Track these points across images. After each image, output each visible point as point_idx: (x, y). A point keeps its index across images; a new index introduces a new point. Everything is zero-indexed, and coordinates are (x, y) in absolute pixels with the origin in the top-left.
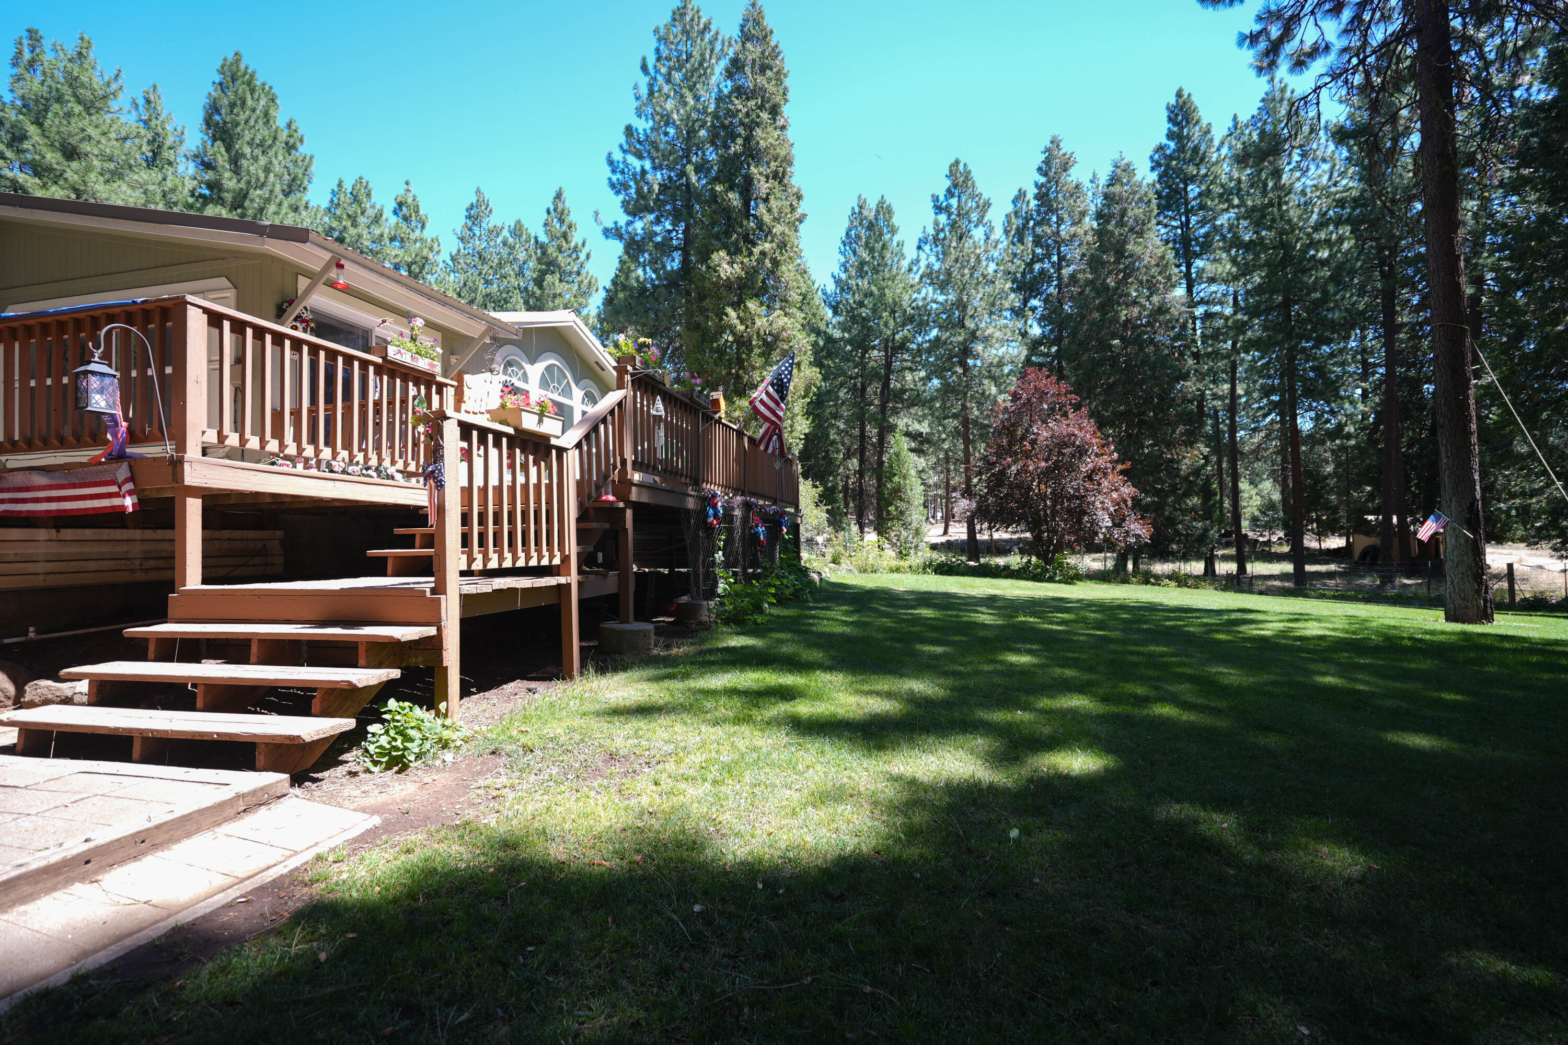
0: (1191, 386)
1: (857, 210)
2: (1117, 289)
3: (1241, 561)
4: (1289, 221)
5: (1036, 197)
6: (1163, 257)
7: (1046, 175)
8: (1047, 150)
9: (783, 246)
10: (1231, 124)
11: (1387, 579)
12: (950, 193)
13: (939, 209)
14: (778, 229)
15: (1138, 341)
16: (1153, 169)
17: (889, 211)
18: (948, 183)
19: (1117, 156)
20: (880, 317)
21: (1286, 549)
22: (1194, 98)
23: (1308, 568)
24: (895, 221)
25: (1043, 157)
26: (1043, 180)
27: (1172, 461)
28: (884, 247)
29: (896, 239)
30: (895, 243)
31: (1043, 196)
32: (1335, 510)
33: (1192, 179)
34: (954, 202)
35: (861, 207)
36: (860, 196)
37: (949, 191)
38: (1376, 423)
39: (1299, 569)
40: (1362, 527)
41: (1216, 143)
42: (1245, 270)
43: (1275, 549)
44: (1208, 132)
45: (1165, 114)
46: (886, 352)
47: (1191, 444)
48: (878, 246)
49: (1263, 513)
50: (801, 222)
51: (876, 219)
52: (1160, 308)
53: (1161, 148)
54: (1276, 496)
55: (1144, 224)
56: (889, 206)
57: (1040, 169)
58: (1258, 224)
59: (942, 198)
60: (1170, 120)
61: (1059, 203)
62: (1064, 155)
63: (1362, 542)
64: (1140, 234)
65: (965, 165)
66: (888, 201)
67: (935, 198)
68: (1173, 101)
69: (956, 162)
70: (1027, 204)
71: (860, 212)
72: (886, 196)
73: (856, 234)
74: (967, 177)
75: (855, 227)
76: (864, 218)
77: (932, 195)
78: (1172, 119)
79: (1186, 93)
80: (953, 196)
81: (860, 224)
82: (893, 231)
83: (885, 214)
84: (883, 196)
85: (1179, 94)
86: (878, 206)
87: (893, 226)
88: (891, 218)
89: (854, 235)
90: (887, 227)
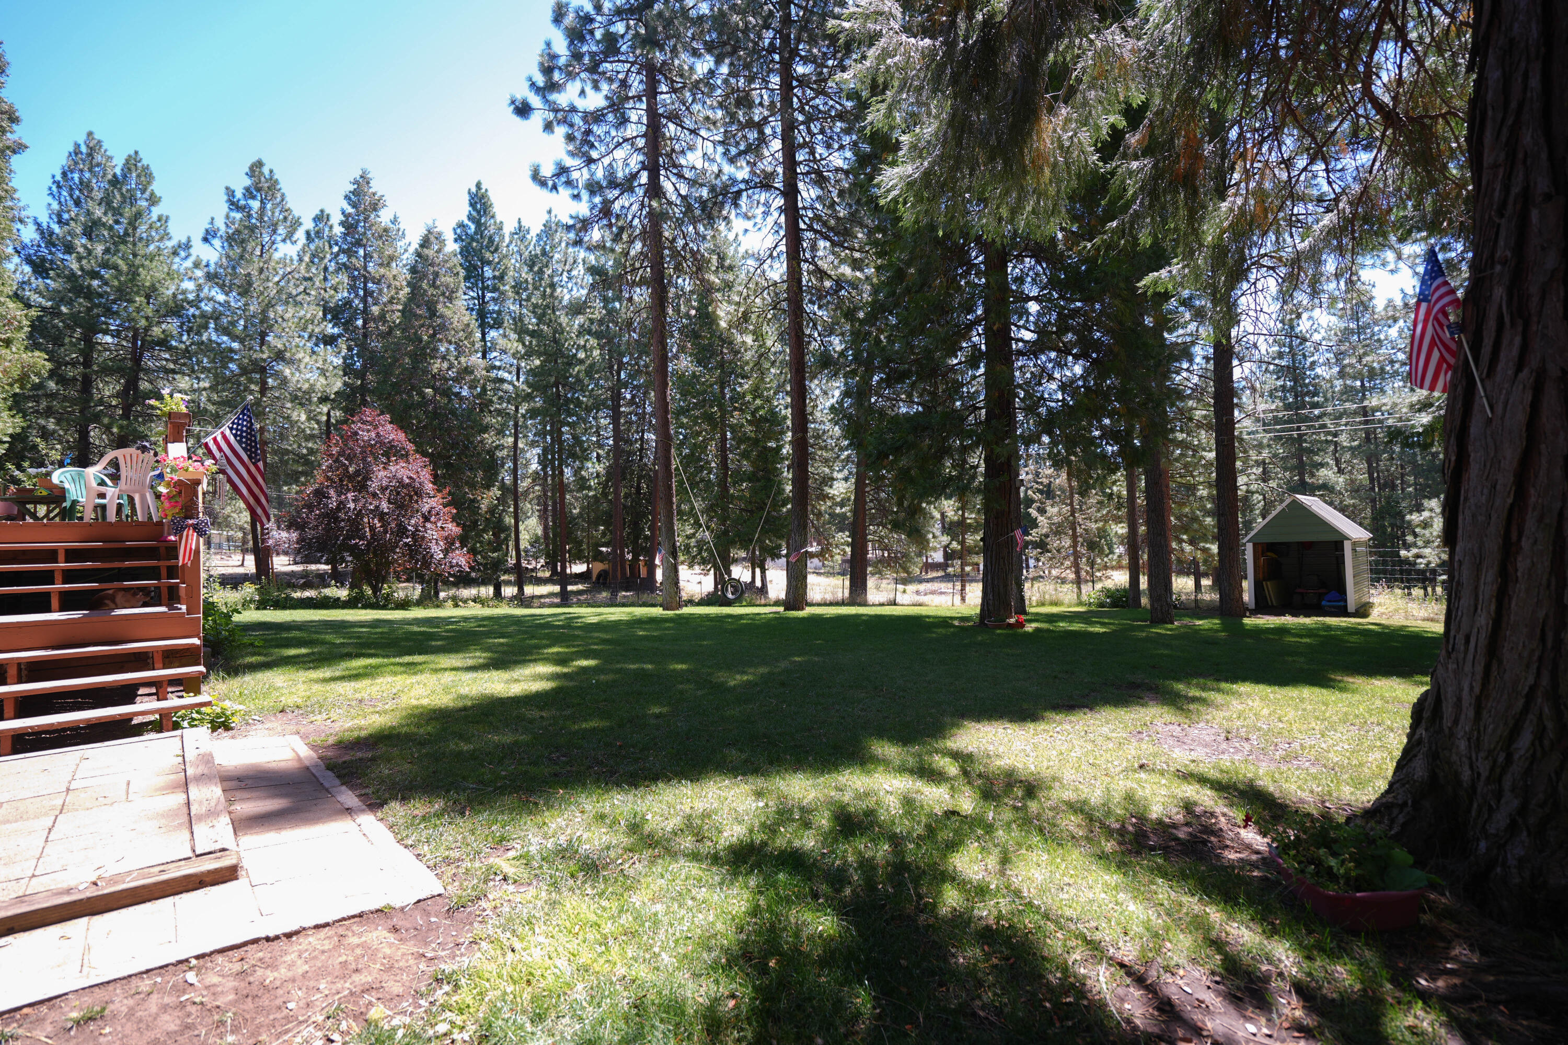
0: (489, 438)
1: (84, 149)
2: (429, 343)
3: (520, 585)
4: (560, 325)
5: (342, 224)
6: (468, 325)
7: (354, 206)
8: (356, 182)
10: (517, 225)
11: (614, 594)
12: (249, 193)
13: (234, 205)
15: (447, 393)
16: (456, 240)
17: (146, 175)
18: (248, 182)
19: (430, 223)
20: (130, 301)
21: (547, 574)
22: (490, 193)
23: (570, 588)
24: (156, 187)
25: (352, 187)
26: (350, 210)
27: (474, 501)
28: (138, 215)
29: (156, 212)
30: (154, 218)
31: (349, 226)
32: (580, 543)
33: (489, 263)
34: (255, 204)
35: (91, 148)
36: (89, 134)
37: (247, 189)
38: (607, 481)
39: (563, 589)
40: (599, 557)
41: (507, 240)
42: (529, 353)
43: (540, 574)
44: (501, 229)
45: (467, 198)
46: (134, 343)
47: (488, 487)
48: (128, 211)
49: (532, 546)
50: (14, 152)
51: (125, 176)
52: (466, 368)
53: (461, 225)
54: (540, 532)
55: (453, 292)
56: (146, 167)
57: (347, 198)
58: (540, 319)
59: (239, 194)
60: (471, 205)
61: (368, 240)
62: (374, 194)
63: (598, 567)
64: (450, 299)
65: (271, 171)
66: (145, 162)
67: (230, 192)
68: (474, 190)
69: (259, 164)
70: (331, 227)
71: (90, 155)
72: (141, 155)
73: (80, 179)
74: (273, 185)
75: (81, 171)
76: (98, 165)
77: (227, 188)
78: (472, 205)
79: (484, 187)
80: (253, 197)
81: (90, 170)
82: (154, 200)
83: (139, 176)
84: (136, 153)
85: (478, 185)
86: (127, 161)
87: (152, 194)
88: (149, 183)
89: (77, 180)
90: (143, 191)
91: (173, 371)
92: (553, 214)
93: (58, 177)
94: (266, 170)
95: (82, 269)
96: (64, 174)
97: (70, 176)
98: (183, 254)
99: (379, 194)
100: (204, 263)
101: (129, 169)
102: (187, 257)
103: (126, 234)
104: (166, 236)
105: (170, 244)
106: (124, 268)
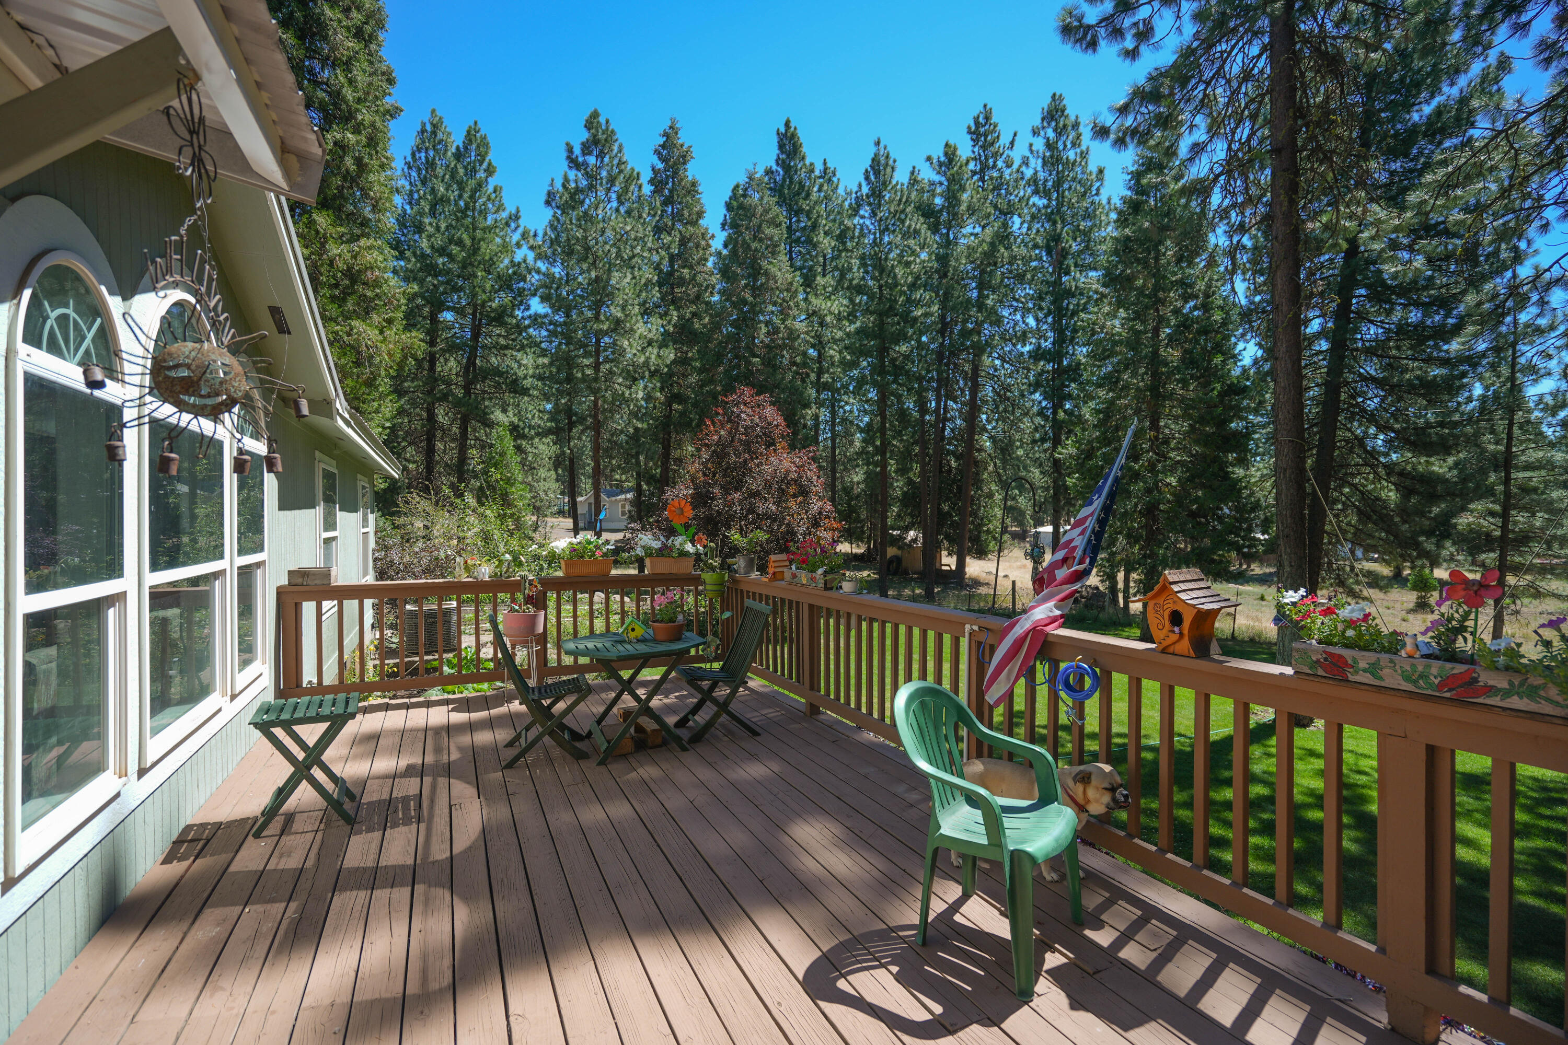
1: (429, 128)
5: (651, 182)
6: (792, 283)
7: (663, 161)
8: (665, 134)
9: (373, 142)
12: (586, 148)
13: (573, 163)
14: (364, 115)
17: (484, 145)
18: (585, 135)
19: (751, 168)
24: (493, 158)
25: (662, 140)
26: (660, 166)
28: (480, 185)
29: (492, 182)
30: (490, 189)
31: (657, 183)
34: (592, 160)
35: (434, 126)
36: (433, 111)
37: (585, 143)
44: (811, 171)
45: (775, 140)
48: (472, 183)
51: (466, 148)
53: (771, 171)
55: (776, 246)
56: (484, 138)
57: (657, 152)
59: (577, 151)
60: (779, 146)
61: (677, 196)
62: (682, 146)
64: (774, 254)
65: (607, 122)
66: (482, 132)
67: (570, 149)
68: (783, 130)
69: (595, 115)
70: (640, 187)
71: (434, 133)
72: (480, 125)
73: (426, 158)
74: (610, 136)
75: (427, 149)
76: (440, 141)
77: (568, 144)
78: (781, 147)
79: (792, 125)
80: (590, 153)
81: (434, 149)
82: (490, 171)
83: (478, 146)
84: (476, 123)
85: (787, 124)
86: (469, 132)
87: (490, 164)
88: (486, 153)
89: (423, 159)
90: (481, 163)
91: (506, 347)
92: (882, 145)
93: (409, 159)
94: (602, 120)
95: (432, 247)
96: (413, 155)
97: (418, 156)
98: (513, 225)
99: (686, 145)
100: (532, 234)
101: (470, 140)
102: (516, 228)
103: (467, 207)
104: (500, 208)
105: (504, 215)
106: (468, 242)
